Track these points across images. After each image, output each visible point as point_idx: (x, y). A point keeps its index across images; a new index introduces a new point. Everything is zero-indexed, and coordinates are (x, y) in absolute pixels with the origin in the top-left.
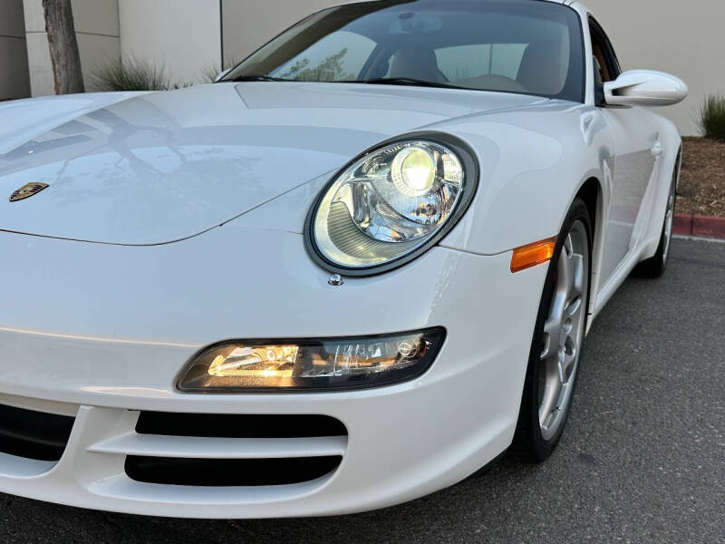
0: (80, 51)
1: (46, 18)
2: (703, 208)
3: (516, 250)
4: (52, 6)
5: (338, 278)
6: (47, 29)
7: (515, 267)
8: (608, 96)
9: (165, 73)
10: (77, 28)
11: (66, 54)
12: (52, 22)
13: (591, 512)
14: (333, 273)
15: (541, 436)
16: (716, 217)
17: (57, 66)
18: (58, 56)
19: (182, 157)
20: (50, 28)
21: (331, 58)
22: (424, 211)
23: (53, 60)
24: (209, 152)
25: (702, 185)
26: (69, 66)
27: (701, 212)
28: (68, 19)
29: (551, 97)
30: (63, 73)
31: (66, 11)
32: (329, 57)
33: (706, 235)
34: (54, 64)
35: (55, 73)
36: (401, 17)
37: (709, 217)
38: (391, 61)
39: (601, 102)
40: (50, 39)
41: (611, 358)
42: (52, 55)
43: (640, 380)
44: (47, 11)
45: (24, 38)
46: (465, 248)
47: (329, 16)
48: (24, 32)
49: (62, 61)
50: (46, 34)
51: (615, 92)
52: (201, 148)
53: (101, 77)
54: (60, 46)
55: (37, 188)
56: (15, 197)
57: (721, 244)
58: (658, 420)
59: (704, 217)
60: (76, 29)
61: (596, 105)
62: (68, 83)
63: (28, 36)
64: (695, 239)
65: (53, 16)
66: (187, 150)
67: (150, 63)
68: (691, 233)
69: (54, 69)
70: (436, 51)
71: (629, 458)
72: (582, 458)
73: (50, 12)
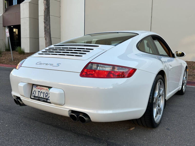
1: (45, 35)
6: (45, 37)
10: (52, 36)
11: (49, 43)
12: (46, 35)
13: (167, 137)
18: (47, 43)
20: (46, 37)
23: (46, 44)
28: (50, 34)
31: (49, 33)
34: (46, 45)
40: (46, 39)
41: (176, 112)
42: (46, 43)
43: (182, 116)
45: (39, 39)
48: (39, 37)
50: (44, 38)
54: (48, 41)
58: (184, 123)
71: (177, 129)
72: (167, 129)
73: (46, 33)
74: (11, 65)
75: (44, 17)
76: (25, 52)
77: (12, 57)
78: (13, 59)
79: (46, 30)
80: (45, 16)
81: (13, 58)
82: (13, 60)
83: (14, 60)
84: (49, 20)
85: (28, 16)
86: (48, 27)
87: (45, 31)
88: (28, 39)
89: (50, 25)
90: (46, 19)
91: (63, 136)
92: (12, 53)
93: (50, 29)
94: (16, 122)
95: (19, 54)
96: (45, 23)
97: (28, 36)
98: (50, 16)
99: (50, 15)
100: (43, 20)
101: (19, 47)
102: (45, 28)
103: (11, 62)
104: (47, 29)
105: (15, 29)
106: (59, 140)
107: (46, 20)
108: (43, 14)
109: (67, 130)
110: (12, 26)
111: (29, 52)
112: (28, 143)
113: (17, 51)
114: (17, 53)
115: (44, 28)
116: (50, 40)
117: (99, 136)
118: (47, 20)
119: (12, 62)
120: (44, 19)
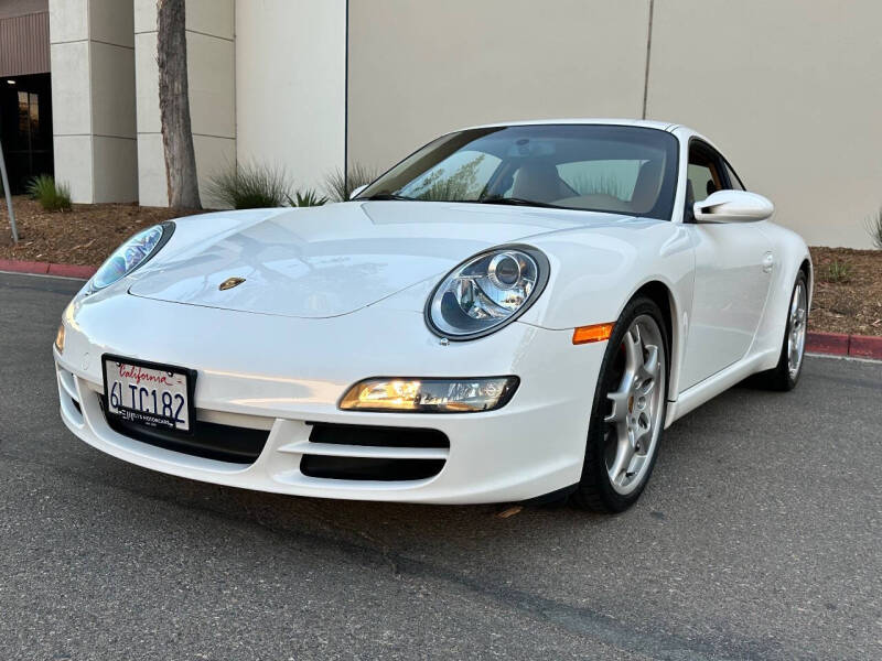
0: (196, 156)
1: (163, 120)
2: (863, 327)
3: (577, 329)
4: (169, 108)
5: (446, 341)
6: (163, 132)
7: (578, 339)
8: (698, 214)
9: (286, 179)
11: (181, 158)
12: (168, 124)
13: (649, 545)
14: (441, 338)
15: (612, 488)
16: (878, 336)
17: (171, 171)
18: (173, 159)
19: (311, 265)
20: (166, 131)
21: (468, 166)
22: (513, 301)
23: (167, 164)
24: (335, 260)
25: (866, 303)
26: (184, 171)
27: (861, 332)
28: (185, 121)
29: (637, 215)
30: (178, 178)
31: (184, 113)
32: (465, 164)
33: (864, 356)
34: (168, 168)
35: (169, 177)
36: (519, 143)
37: (869, 337)
38: (515, 176)
39: (689, 218)
40: (166, 142)
42: (166, 159)
44: (164, 113)
45: (135, 140)
46: (540, 324)
47: (454, 139)
48: (136, 133)
49: (177, 166)
50: (161, 136)
51: (706, 210)
52: (328, 258)
53: (218, 182)
54: (176, 148)
55: (238, 282)
56: (223, 286)
57: (877, 365)
59: (863, 337)
60: (193, 131)
61: (685, 222)
62: (182, 188)
63: (139, 137)
64: (848, 359)
65: (170, 118)
66: (314, 260)
67: (272, 169)
68: (848, 354)
69: (168, 172)
70: (559, 167)
71: (695, 517)
72: (653, 514)
73: (167, 113)
74: (7, 258)
75: (160, 40)
76: (75, 202)
77: (12, 222)
78: (19, 235)
79: (170, 97)
80: (161, 32)
81: (18, 229)
82: (16, 237)
83: (20, 238)
84: (180, 50)
85: (85, 34)
86: (178, 86)
87: (163, 103)
88: (88, 143)
89: (185, 76)
90: (165, 47)
91: (218, 540)
92: (13, 206)
93: (185, 93)
94: (20, 490)
95: (45, 208)
96: (162, 65)
97: (87, 128)
98: (188, 34)
99: (184, 29)
100: (156, 55)
101: (43, 178)
102: (164, 88)
103: (7, 245)
104: (173, 95)
105: (26, 94)
106: (197, 553)
107: (168, 56)
108: (155, 26)
109: (236, 518)
110: (11, 78)
111: (89, 201)
112: (69, 563)
113: (34, 198)
114: (37, 203)
115: (158, 91)
116: (184, 145)
117: (367, 539)
118: (173, 55)
119: (14, 244)
120: (161, 49)
